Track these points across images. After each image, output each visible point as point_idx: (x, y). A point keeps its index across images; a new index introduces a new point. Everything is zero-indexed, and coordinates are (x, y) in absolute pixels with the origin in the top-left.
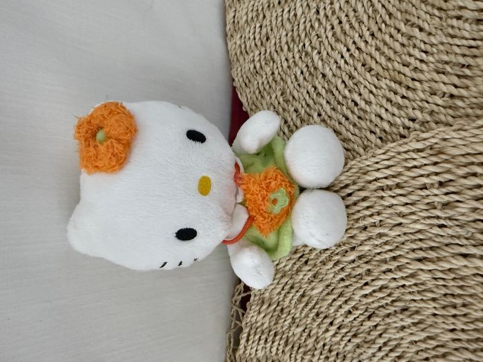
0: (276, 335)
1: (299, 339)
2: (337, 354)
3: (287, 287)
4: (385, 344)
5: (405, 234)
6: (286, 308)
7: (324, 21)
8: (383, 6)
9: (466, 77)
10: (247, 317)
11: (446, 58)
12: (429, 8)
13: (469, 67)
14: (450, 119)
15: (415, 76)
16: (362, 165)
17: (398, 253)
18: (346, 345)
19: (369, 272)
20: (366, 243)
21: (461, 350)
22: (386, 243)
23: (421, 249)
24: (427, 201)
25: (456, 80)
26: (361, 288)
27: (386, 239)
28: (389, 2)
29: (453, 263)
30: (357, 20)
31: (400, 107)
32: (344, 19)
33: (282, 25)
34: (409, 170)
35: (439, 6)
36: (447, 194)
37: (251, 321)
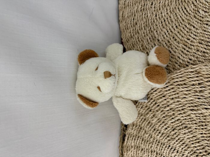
0: (138, 137)
1: (148, 138)
2: (162, 143)
3: (143, 120)
4: (179, 139)
5: (186, 101)
7: (158, 19)
8: (181, 17)
10: (128, 131)
11: (202, 38)
12: (197, 20)
14: (203, 60)
15: (192, 44)
17: (184, 107)
18: (165, 140)
19: (174, 114)
20: (173, 104)
21: (204, 140)
22: (180, 104)
23: (192, 106)
24: (194, 90)
25: (205, 47)
26: (171, 120)
27: (180, 103)
29: (202, 111)
30: (171, 21)
31: (186, 55)
32: (166, 20)
33: (142, 19)
34: (188, 79)
35: (200, 19)
36: (201, 87)
37: (129, 132)
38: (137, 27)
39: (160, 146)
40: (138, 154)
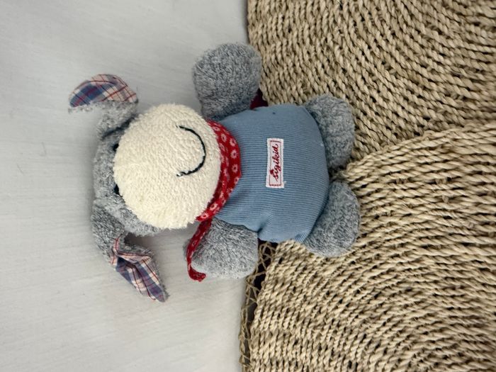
0: (288, 311)
1: (310, 315)
2: (345, 329)
3: (301, 268)
4: (389, 320)
5: (413, 224)
6: (299, 287)
7: (347, 16)
8: (406, 7)
9: (479, 81)
10: (261, 295)
11: (462, 62)
12: (450, 13)
13: (483, 72)
14: (462, 120)
15: (432, 77)
16: (377, 160)
17: (406, 240)
18: (353, 321)
19: (378, 256)
20: (377, 230)
21: (457, 326)
22: (396, 231)
23: (427, 238)
24: (435, 195)
25: (470, 84)
26: (370, 271)
27: (396, 227)
28: (412, 3)
29: (455, 251)
30: (379, 18)
31: (416, 106)
32: (367, 17)
33: (305, 18)
34: (420, 166)
35: (459, 11)
37: (265, 298)
38: (293, 38)
39: (342, 335)
40: (287, 352)
